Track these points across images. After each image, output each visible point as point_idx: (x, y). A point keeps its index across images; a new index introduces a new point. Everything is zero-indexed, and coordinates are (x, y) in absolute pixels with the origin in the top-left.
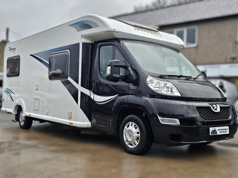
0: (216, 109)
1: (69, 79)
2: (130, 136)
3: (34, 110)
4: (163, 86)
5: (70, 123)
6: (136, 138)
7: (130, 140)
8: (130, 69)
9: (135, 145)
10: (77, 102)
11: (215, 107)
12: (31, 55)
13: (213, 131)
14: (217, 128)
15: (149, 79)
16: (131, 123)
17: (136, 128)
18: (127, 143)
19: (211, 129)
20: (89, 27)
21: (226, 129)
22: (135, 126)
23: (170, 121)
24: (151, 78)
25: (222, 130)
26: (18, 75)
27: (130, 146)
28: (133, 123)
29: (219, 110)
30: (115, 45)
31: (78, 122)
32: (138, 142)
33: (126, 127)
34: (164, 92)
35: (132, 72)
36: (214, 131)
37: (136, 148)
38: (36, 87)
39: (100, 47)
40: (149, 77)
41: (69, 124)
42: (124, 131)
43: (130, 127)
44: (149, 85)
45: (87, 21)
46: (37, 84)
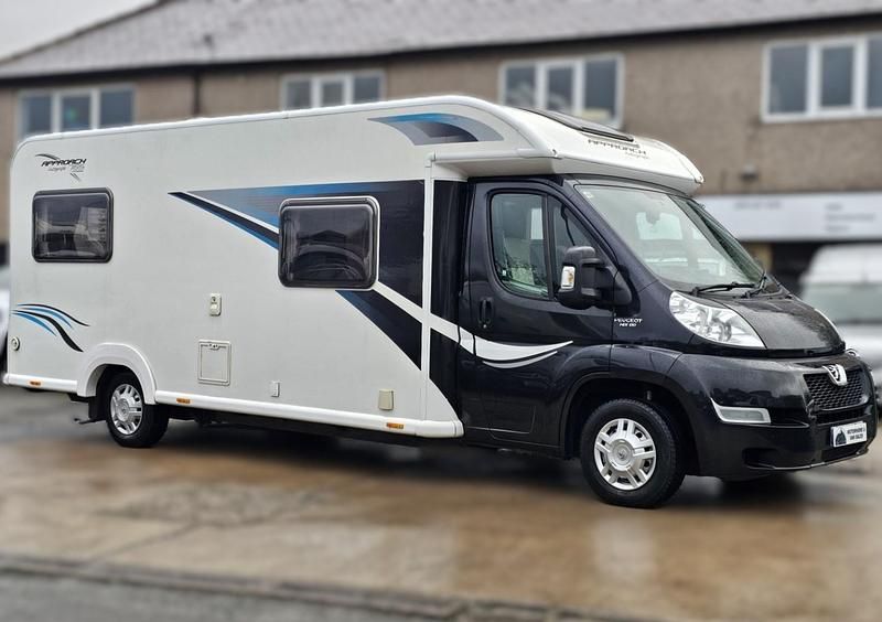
0: (838, 380)
1: (380, 288)
2: (623, 457)
3: (202, 382)
4: (709, 319)
5: (389, 425)
6: (640, 462)
7: (620, 466)
8: (611, 268)
9: (638, 480)
10: (417, 361)
11: (837, 374)
12: (180, 195)
13: (839, 435)
14: (845, 428)
15: (676, 300)
16: (621, 422)
17: (639, 436)
18: (607, 478)
19: (836, 431)
20: (467, 137)
21: (861, 430)
22: (636, 428)
23: (747, 415)
24: (682, 298)
25: (855, 431)
26: (105, 257)
27: (617, 485)
28: (631, 423)
29: (844, 380)
30: (549, 194)
31: (424, 422)
32: (647, 473)
33: (603, 434)
34: (714, 336)
35: (620, 280)
36: (841, 437)
37: (642, 490)
38: (214, 307)
39: (491, 195)
40: (674, 294)
41: (386, 429)
42: (598, 443)
43: (620, 434)
44: (678, 317)
45: (456, 117)
46: (217, 295)
